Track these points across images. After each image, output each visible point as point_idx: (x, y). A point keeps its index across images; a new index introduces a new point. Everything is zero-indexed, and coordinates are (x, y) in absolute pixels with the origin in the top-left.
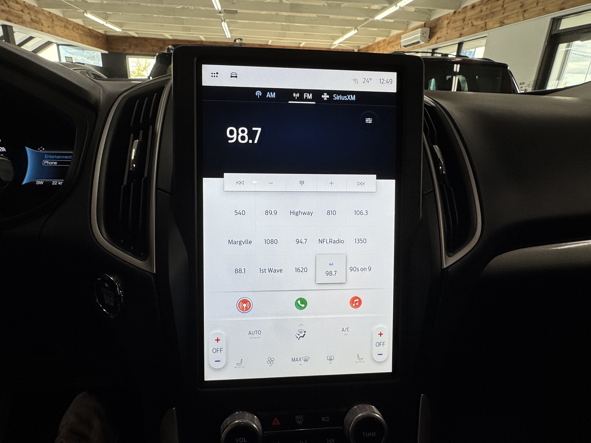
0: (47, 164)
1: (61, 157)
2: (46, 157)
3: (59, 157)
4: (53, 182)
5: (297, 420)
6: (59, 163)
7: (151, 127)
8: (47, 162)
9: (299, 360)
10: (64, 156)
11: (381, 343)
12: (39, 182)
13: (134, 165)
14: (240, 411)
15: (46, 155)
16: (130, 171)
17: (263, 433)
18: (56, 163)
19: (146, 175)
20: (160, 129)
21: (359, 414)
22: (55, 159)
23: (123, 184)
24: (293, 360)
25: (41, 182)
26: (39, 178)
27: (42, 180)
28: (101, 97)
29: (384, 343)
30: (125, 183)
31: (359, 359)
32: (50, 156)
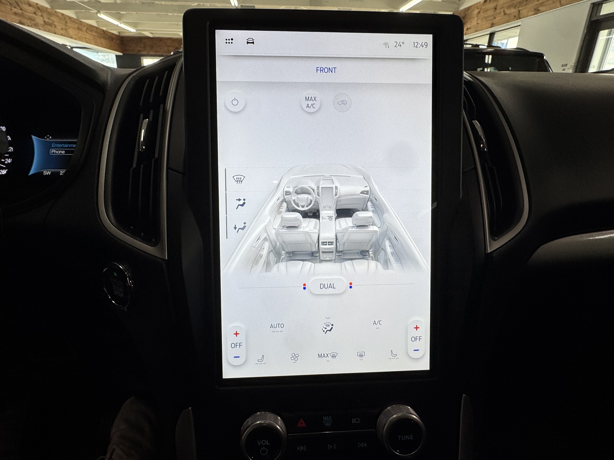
0: (55, 153)
1: (69, 146)
2: (53, 146)
3: (66, 146)
4: (61, 172)
5: (325, 422)
6: (66, 152)
8: (55, 151)
9: (326, 356)
10: (71, 144)
11: (417, 338)
12: (46, 173)
13: (144, 147)
14: (262, 411)
15: (53, 144)
16: (139, 152)
17: (288, 436)
18: (63, 152)
19: (156, 156)
20: (171, 107)
21: (394, 415)
22: (62, 148)
23: (132, 166)
24: (320, 356)
25: (49, 172)
26: (47, 168)
27: (49, 170)
28: (109, 78)
29: (420, 338)
30: (134, 165)
31: (393, 355)
32: (58, 145)
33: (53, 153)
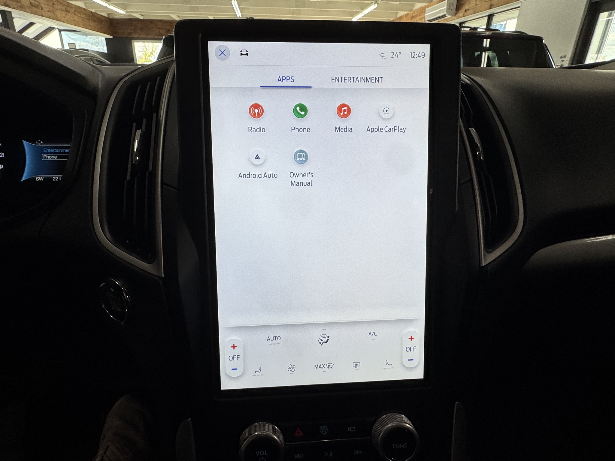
0: (47, 158)
1: (61, 150)
2: (45, 151)
3: (58, 151)
4: (53, 178)
5: (321, 431)
6: (59, 157)
7: (155, 115)
8: (47, 156)
9: (322, 367)
10: (64, 149)
11: (411, 348)
12: (39, 179)
13: (137, 158)
14: (260, 422)
15: (44, 149)
16: (133, 165)
17: (285, 445)
18: (55, 157)
19: (150, 168)
20: (164, 118)
21: (388, 424)
22: (54, 153)
23: (126, 179)
24: (316, 367)
25: (41, 178)
26: (39, 174)
27: (42, 176)
28: (100, 83)
29: (415, 348)
30: (128, 178)
31: (388, 365)
32: (50, 150)
33: (45, 158)
